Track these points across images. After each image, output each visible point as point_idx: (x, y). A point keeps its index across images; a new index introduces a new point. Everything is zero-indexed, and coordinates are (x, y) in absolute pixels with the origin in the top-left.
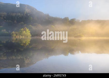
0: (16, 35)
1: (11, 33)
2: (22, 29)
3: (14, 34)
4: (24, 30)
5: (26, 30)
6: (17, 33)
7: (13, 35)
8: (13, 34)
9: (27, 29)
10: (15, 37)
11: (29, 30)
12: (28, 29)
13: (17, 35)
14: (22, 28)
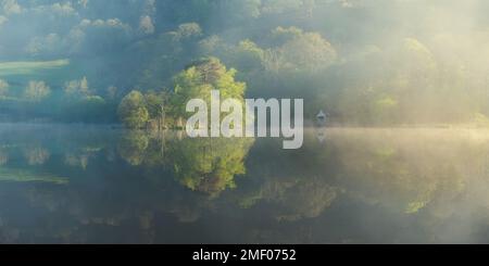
0: (151, 117)
1: (122, 104)
2: (191, 71)
3: (136, 109)
4: (204, 81)
5: (219, 77)
6: (159, 100)
7: (129, 115)
8: (131, 107)
9: (222, 70)
10: (146, 127)
11: (237, 79)
12: (233, 71)
13: (155, 112)
14: (186, 68)
